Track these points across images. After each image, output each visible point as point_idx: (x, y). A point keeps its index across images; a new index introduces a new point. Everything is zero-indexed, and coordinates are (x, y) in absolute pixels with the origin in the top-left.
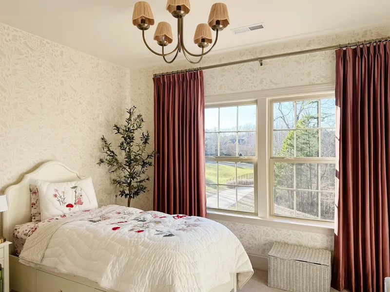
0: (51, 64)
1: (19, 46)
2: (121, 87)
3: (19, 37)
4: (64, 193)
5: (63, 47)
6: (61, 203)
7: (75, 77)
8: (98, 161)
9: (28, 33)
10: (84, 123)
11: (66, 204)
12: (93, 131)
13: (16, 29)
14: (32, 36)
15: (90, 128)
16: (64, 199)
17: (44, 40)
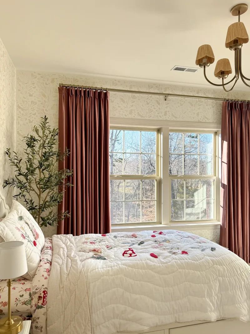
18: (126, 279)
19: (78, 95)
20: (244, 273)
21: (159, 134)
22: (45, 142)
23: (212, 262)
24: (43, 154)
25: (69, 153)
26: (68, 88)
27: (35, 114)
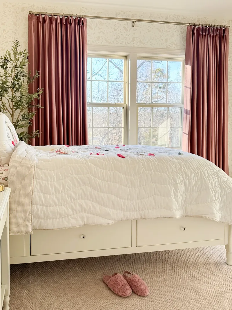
11: (12, 141)
18: (94, 179)
19: (53, 22)
20: (211, 176)
21: (127, 61)
22: (17, 64)
23: (180, 165)
24: (15, 74)
25: (39, 76)
26: (37, 15)
27: (6, 42)
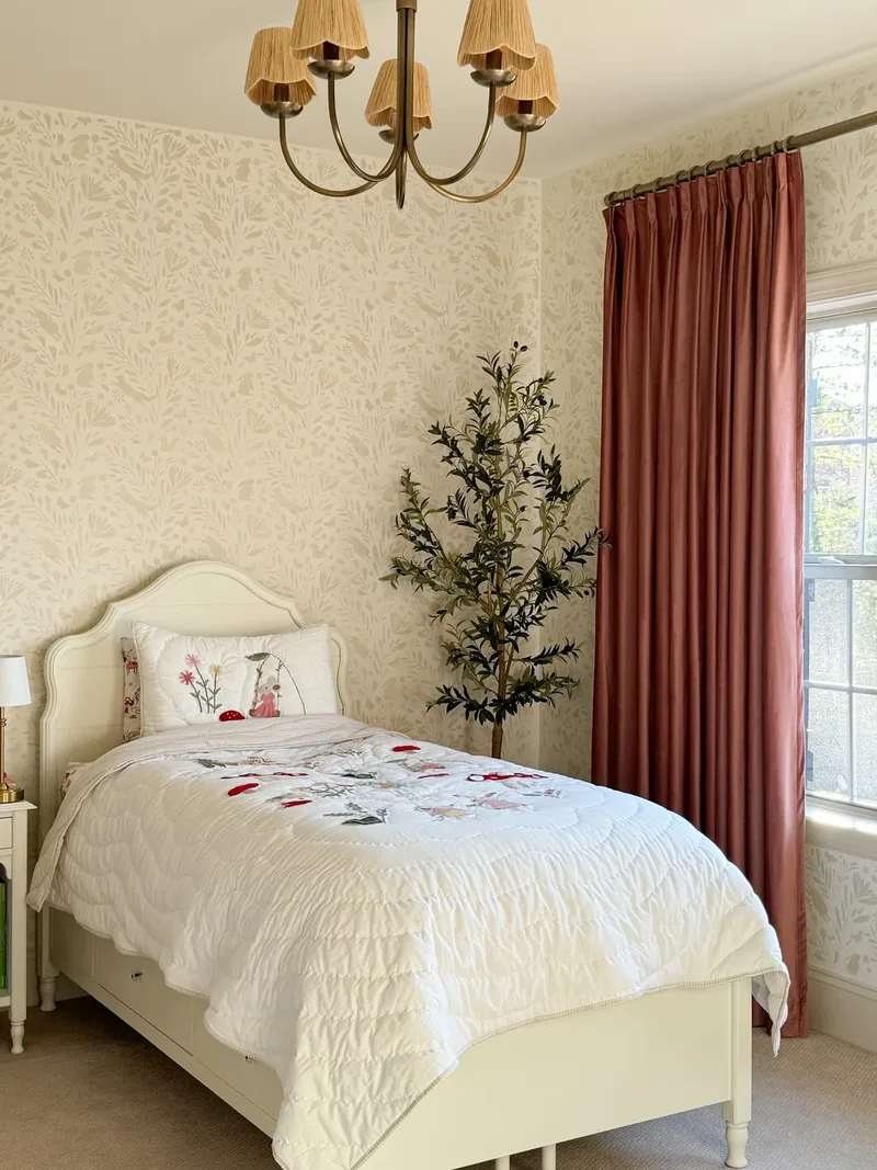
0: (203, 217)
1: (96, 171)
2: (495, 261)
3: (95, 138)
4: (217, 670)
5: (248, 144)
6: (203, 703)
7: (294, 252)
8: (387, 570)
9: (122, 120)
10: (331, 423)
11: (220, 711)
12: (366, 453)
13: (84, 115)
14: (137, 126)
15: (353, 439)
16: (215, 693)
17: (178, 133)
